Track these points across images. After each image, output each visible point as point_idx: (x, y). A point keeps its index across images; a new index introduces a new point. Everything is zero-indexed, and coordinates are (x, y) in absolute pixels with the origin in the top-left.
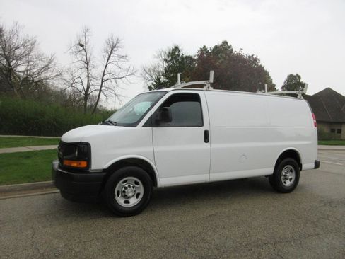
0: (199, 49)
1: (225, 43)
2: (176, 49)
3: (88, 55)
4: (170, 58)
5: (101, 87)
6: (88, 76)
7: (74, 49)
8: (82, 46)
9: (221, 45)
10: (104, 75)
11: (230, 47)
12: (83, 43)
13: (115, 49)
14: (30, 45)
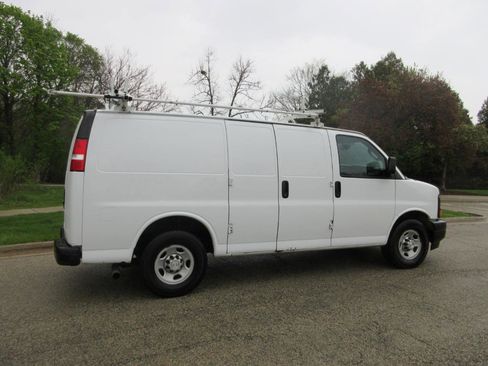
0: (354, 66)
1: (392, 56)
2: (324, 69)
3: (212, 85)
4: (316, 82)
7: (195, 78)
8: (203, 73)
9: (386, 59)
10: (231, 109)
11: (399, 61)
12: (205, 69)
13: (245, 75)
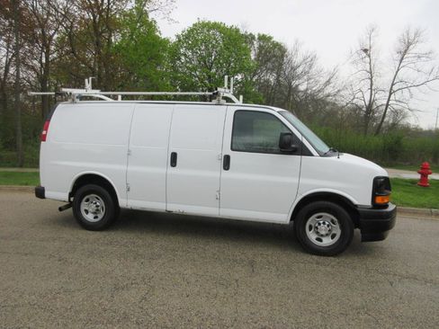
3: (373, 61)
5: (389, 100)
6: (371, 89)
7: (356, 57)
8: (366, 51)
10: (393, 85)
12: (367, 47)
13: (411, 46)
14: (310, 61)
